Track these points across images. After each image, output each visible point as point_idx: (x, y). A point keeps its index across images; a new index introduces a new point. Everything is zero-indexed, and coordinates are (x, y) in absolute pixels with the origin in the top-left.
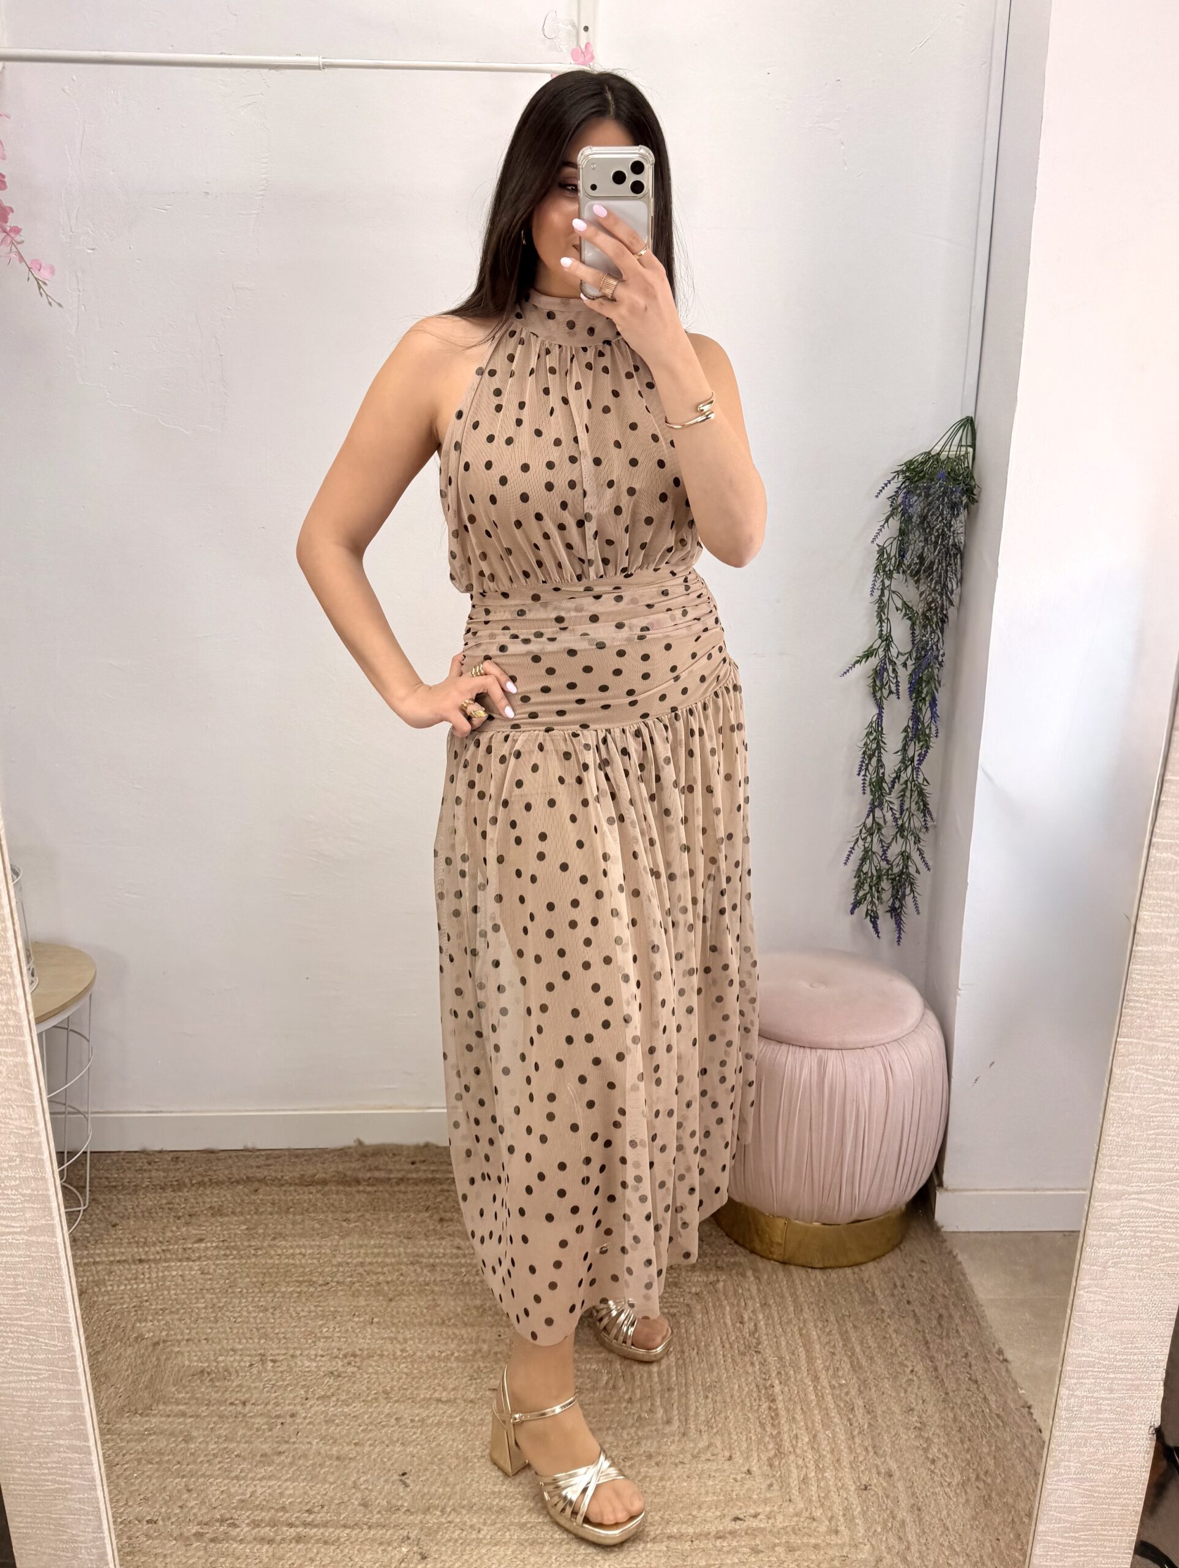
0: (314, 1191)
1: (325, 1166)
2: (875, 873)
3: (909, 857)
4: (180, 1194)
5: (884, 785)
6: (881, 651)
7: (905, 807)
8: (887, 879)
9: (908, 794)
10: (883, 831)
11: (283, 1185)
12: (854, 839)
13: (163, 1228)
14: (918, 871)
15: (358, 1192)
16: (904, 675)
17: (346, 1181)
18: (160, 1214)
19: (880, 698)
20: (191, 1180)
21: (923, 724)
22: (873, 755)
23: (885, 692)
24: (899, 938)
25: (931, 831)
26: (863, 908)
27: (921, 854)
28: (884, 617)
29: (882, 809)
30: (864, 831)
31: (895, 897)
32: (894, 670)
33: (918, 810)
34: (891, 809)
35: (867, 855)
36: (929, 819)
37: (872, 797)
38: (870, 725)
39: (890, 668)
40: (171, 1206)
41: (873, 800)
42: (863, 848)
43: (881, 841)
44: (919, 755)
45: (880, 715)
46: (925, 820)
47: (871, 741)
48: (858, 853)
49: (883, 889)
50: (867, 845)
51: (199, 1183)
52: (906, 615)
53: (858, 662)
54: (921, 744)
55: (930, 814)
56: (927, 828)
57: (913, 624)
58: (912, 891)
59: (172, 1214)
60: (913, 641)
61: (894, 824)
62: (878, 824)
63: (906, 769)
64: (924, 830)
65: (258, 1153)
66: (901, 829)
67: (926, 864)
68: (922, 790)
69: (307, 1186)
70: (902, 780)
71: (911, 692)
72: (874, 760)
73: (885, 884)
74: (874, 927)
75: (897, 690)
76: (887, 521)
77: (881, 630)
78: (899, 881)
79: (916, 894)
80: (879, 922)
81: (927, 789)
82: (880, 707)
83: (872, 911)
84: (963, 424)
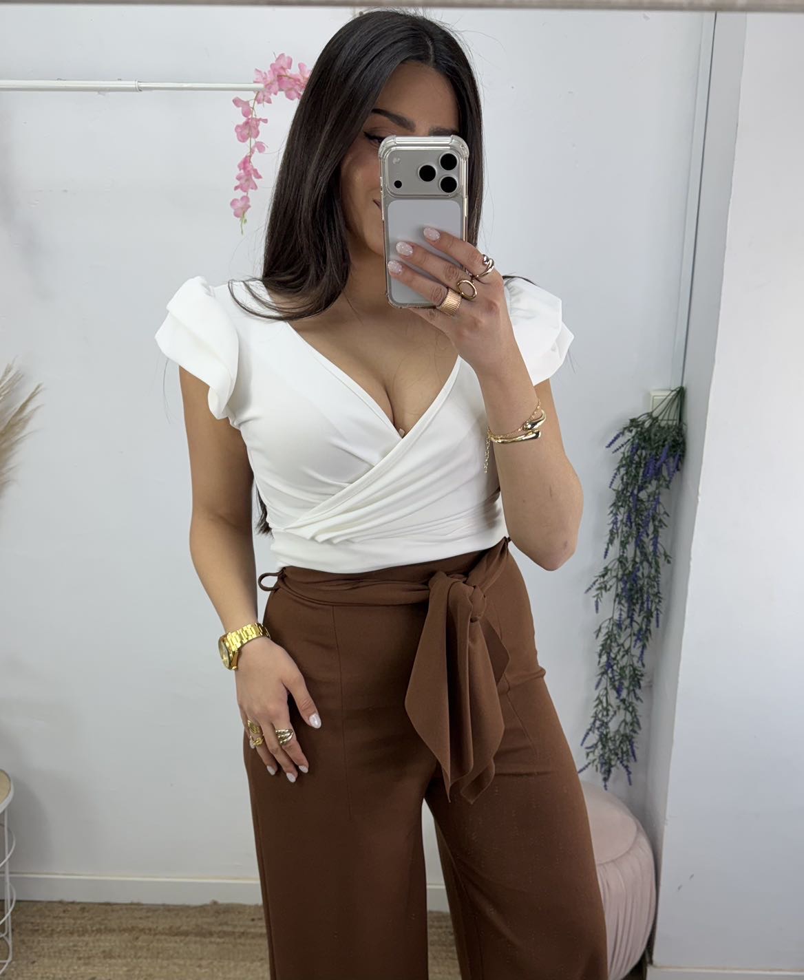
0: (178, 940)
1: (189, 920)
4: (82, 938)
11: (156, 934)
13: (68, 967)
15: (211, 942)
17: (203, 933)
18: (67, 955)
20: (92, 927)
40: (75, 948)
51: (97, 930)
59: (76, 955)
65: (141, 907)
69: (174, 936)
84: (678, 392)
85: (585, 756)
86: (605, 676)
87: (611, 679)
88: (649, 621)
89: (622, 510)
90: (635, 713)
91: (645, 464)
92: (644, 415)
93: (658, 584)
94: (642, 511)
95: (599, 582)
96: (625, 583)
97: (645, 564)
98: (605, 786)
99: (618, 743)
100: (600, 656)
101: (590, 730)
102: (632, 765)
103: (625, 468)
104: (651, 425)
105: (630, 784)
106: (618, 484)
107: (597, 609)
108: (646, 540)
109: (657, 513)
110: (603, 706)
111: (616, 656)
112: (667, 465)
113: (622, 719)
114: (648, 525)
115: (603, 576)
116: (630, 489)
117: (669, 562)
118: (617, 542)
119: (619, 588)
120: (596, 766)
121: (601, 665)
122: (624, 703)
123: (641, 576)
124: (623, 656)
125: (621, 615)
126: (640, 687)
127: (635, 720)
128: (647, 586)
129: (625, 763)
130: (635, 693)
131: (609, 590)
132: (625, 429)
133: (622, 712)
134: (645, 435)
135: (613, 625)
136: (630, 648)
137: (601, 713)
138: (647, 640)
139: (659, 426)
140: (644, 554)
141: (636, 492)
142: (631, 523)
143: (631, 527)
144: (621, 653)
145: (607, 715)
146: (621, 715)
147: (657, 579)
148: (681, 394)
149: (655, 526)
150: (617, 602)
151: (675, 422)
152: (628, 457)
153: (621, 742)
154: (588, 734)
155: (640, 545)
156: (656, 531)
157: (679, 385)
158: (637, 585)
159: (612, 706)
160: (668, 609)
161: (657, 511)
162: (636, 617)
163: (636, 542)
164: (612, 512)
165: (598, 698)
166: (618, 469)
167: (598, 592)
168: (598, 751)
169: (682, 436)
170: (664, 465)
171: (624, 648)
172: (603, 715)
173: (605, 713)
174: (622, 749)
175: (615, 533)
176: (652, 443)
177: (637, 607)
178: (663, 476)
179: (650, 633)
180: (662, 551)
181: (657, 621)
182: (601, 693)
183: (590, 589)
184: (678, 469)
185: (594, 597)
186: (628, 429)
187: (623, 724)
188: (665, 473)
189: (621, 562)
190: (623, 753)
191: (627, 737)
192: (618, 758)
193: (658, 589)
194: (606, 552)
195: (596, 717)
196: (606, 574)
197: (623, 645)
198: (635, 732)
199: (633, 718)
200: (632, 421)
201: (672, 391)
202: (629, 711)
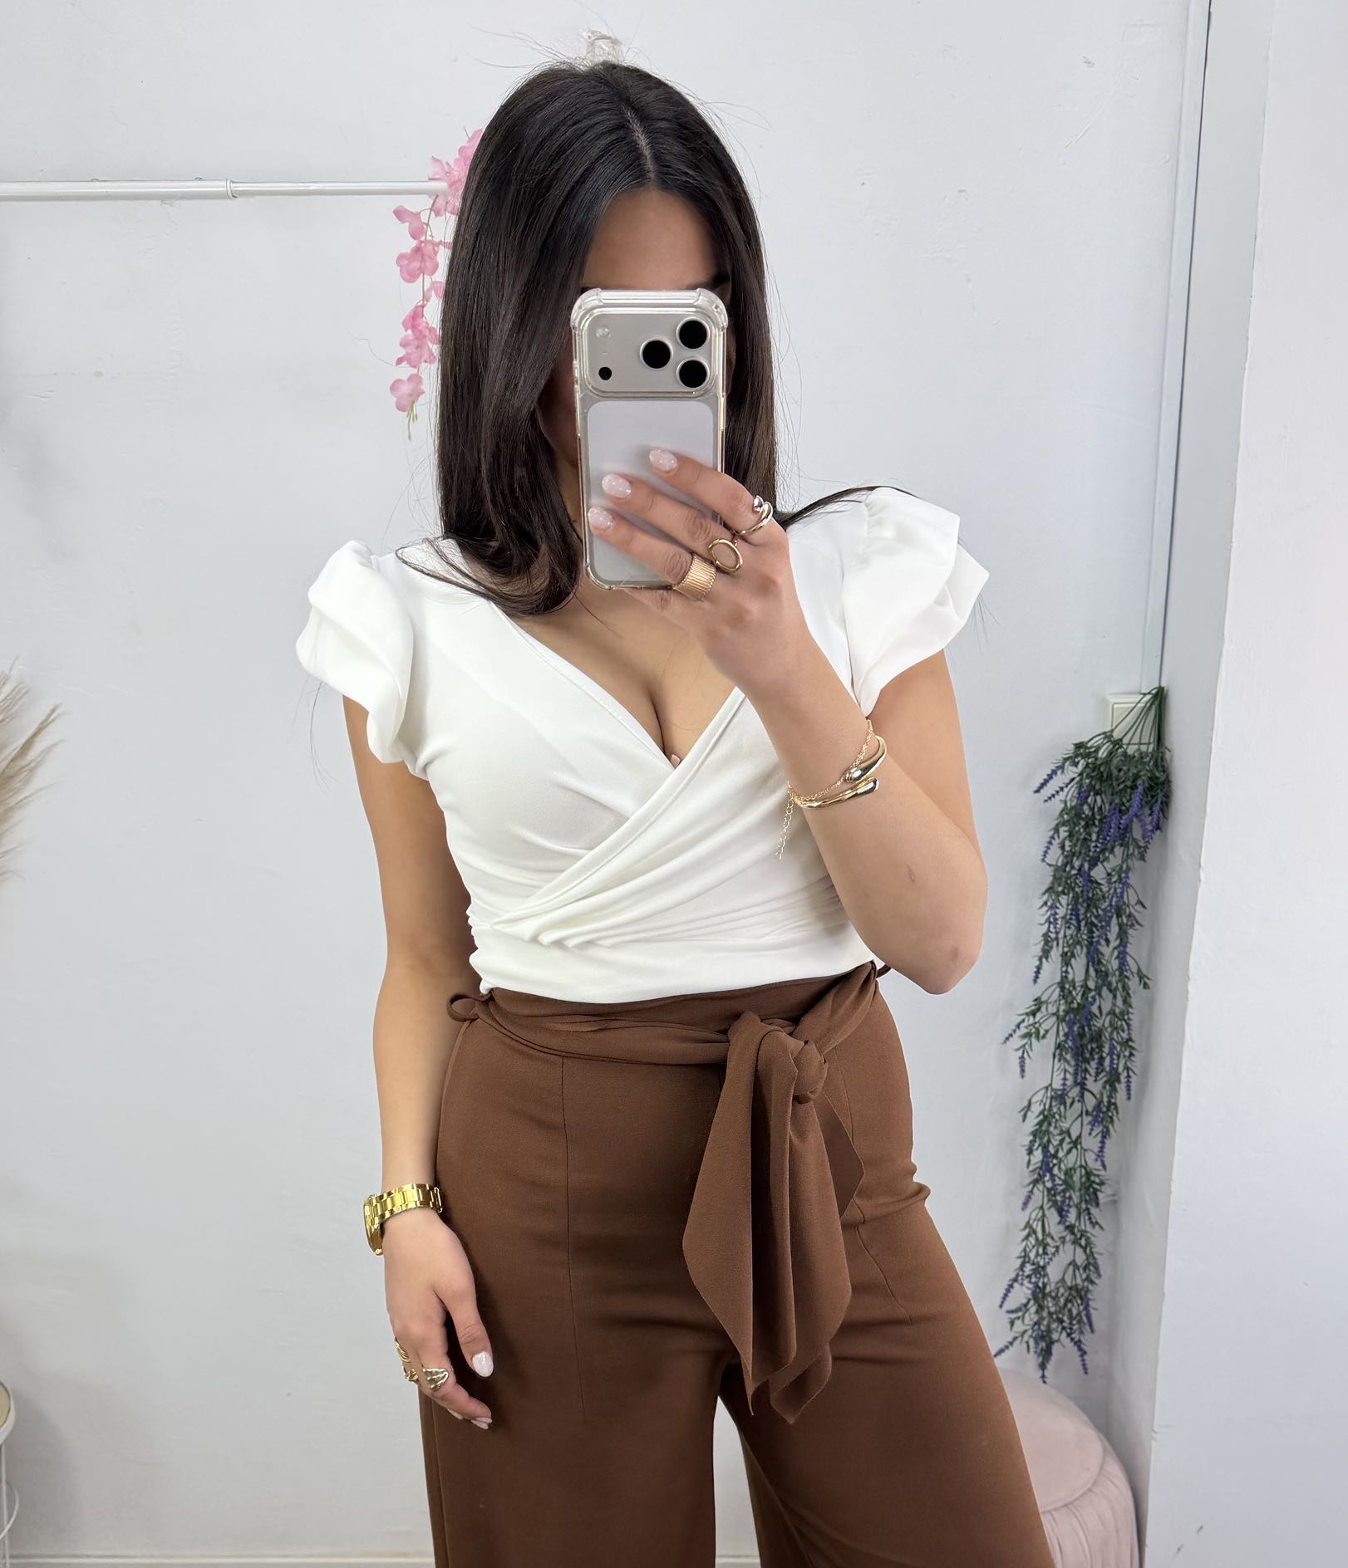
84: (1155, 696)
85: (1009, 1326)
86: (1041, 1187)
87: (1049, 1190)
88: (1114, 1090)
89: (1064, 900)
90: (1091, 1248)
91: (1100, 820)
92: (1099, 735)
93: (1128, 1025)
94: (1099, 900)
95: (1026, 1024)
96: (1071, 1025)
97: (1105, 991)
98: (1043, 1376)
99: (1062, 1300)
100: (1030, 1152)
101: (1015, 1280)
102: (1088, 1339)
103: (1066, 829)
104: (1110, 753)
105: (1086, 1373)
106: (1055, 856)
107: (1023, 1071)
108: (1103, 949)
109: (1124, 903)
110: (1037, 1239)
111: (1057, 1151)
112: (1141, 821)
113: (1070, 1258)
114: (1109, 924)
115: (1034, 1014)
116: (1077, 864)
117: (1146, 986)
118: (1056, 954)
119: (1061, 1033)
120: (1027, 1342)
121: (1031, 1168)
122: (1073, 1233)
123: (1096, 1012)
124: (1069, 1151)
125: (1065, 1079)
126: (1098, 1205)
127: (1091, 1261)
128: (1109, 1030)
129: (1076, 1336)
130: (1089, 1214)
131: (1044, 1037)
132: (1066, 760)
133: (1069, 1247)
134: (1102, 769)
135: (1052, 1098)
136: (1079, 1137)
137: (1034, 1251)
138: (1112, 1121)
139: (1125, 754)
140: (1103, 975)
141: (1086, 866)
142: (1079, 922)
143: (1079, 929)
144: (1066, 1147)
145: (1045, 1253)
146: (1068, 1253)
147: (1126, 1017)
148: (1160, 698)
149: (1121, 926)
150: (1056, 1060)
151: (1151, 747)
152: (1072, 808)
153: (1068, 1301)
154: (1011, 1286)
155: (1094, 959)
156: (1123, 935)
157: (1157, 685)
158: (1090, 1029)
159: (1053, 1238)
160: (1146, 1067)
161: (1125, 899)
162: (1090, 1083)
163: (1088, 953)
164: (1045, 903)
165: (1028, 1225)
166: (1056, 830)
167: (1026, 1041)
168: (1031, 1316)
169: (1164, 771)
170: (1135, 819)
171: (1070, 1136)
172: (1037, 1254)
173: (1041, 1251)
174: (1070, 1311)
175: (1053, 940)
176: (1114, 783)
177: (1092, 1066)
178: (1134, 840)
179: (1116, 1109)
180: (1134, 969)
181: (1128, 1088)
182: (1033, 1216)
183: (1011, 1035)
184: (1158, 827)
185: (1017, 1050)
186: (1072, 760)
187: (1071, 1268)
188: (1137, 832)
189: (1062, 988)
190: (1071, 1318)
191: (1078, 1291)
192: (1064, 1328)
193: (1129, 1034)
194: (1038, 972)
195: (1025, 1258)
196: (1039, 1009)
197: (1068, 1133)
198: (1092, 1282)
199: (1087, 1259)
200: (1079, 746)
201: (1145, 694)
202: (1081, 1246)
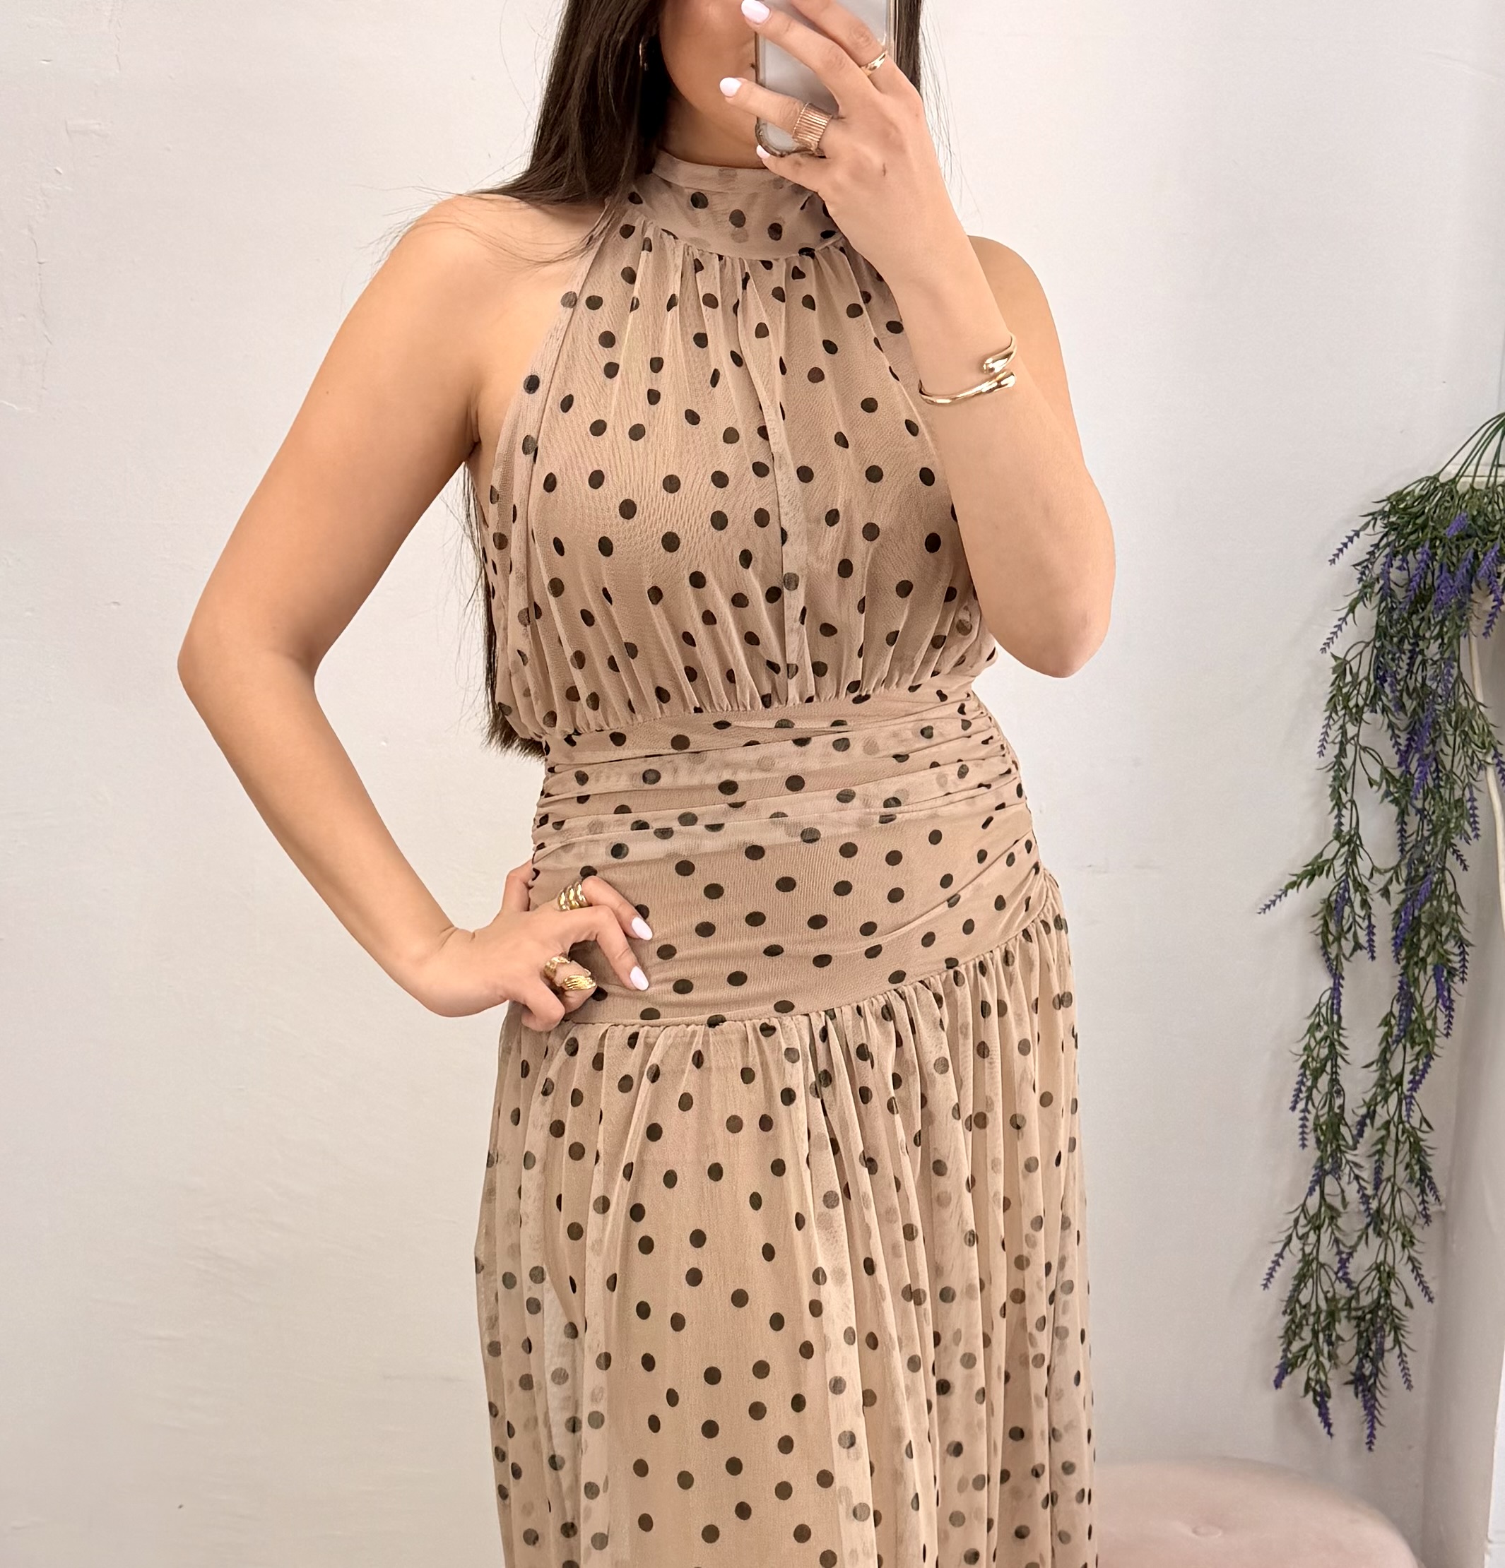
2: (1323, 1305)
3: (1391, 1275)
5: (1343, 1130)
6: (1338, 863)
7: (1385, 1175)
8: (1349, 1318)
9: (1390, 1147)
10: (1340, 1222)
12: (1283, 1237)
14: (1408, 1303)
16: (1383, 912)
19: (1337, 957)
21: (1421, 1010)
22: (1323, 1070)
23: (1347, 946)
24: (1372, 1435)
25: (1435, 1223)
26: (1300, 1375)
27: (1415, 1269)
28: (1345, 798)
29: (1338, 1179)
30: (1302, 1221)
31: (1362, 1353)
32: (1364, 903)
33: (1411, 1180)
34: (1357, 1178)
35: (1308, 1270)
36: (1430, 1198)
37: (1318, 1154)
38: (1316, 1012)
39: (1357, 899)
41: (1321, 1159)
42: (1300, 1256)
43: (1337, 1241)
44: (1412, 1072)
45: (1336, 991)
46: (1423, 1202)
47: (1318, 1043)
48: (1291, 1264)
49: (1339, 1338)
50: (1308, 1250)
52: (1388, 794)
53: (1293, 885)
54: (1417, 1049)
55: (1433, 1188)
56: (1427, 1218)
57: (1403, 813)
58: (1397, 1342)
60: (1402, 845)
61: (1363, 1208)
62: (1330, 1207)
63: (1386, 1099)
64: (1421, 1221)
66: (1376, 1219)
67: (1426, 1290)
68: (1418, 1140)
70: (1379, 1122)
71: (1398, 943)
72: (1324, 1080)
73: (1344, 1328)
74: (1320, 1414)
75: (1371, 941)
76: (1352, 609)
77: (1340, 824)
78: (1372, 1322)
79: (1405, 1349)
80: (1330, 1404)
81: (1428, 1140)
82: (1337, 976)
83: (1318, 1381)
